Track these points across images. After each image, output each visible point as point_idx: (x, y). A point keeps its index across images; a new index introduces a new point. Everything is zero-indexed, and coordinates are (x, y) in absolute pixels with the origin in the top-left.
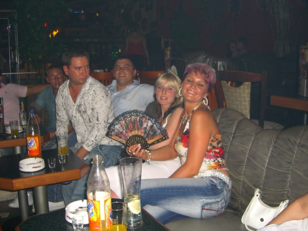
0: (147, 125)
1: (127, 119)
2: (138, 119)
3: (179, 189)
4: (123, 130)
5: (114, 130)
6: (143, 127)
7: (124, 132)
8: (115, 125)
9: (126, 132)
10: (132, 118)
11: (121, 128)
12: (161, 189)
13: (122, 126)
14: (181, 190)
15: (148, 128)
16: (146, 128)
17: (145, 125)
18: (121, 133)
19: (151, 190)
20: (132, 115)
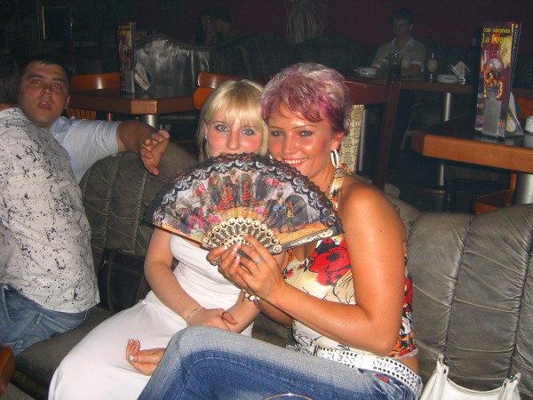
0: (280, 196)
1: (221, 175)
2: (255, 177)
3: (295, 380)
4: (203, 203)
5: (173, 204)
6: (266, 200)
7: (205, 209)
8: (177, 190)
9: (210, 210)
10: (234, 173)
11: (196, 199)
12: (253, 364)
13: (199, 193)
14: (298, 385)
15: (280, 202)
16: (274, 202)
17: (273, 196)
18: (196, 212)
19: (226, 355)
20: (234, 165)
